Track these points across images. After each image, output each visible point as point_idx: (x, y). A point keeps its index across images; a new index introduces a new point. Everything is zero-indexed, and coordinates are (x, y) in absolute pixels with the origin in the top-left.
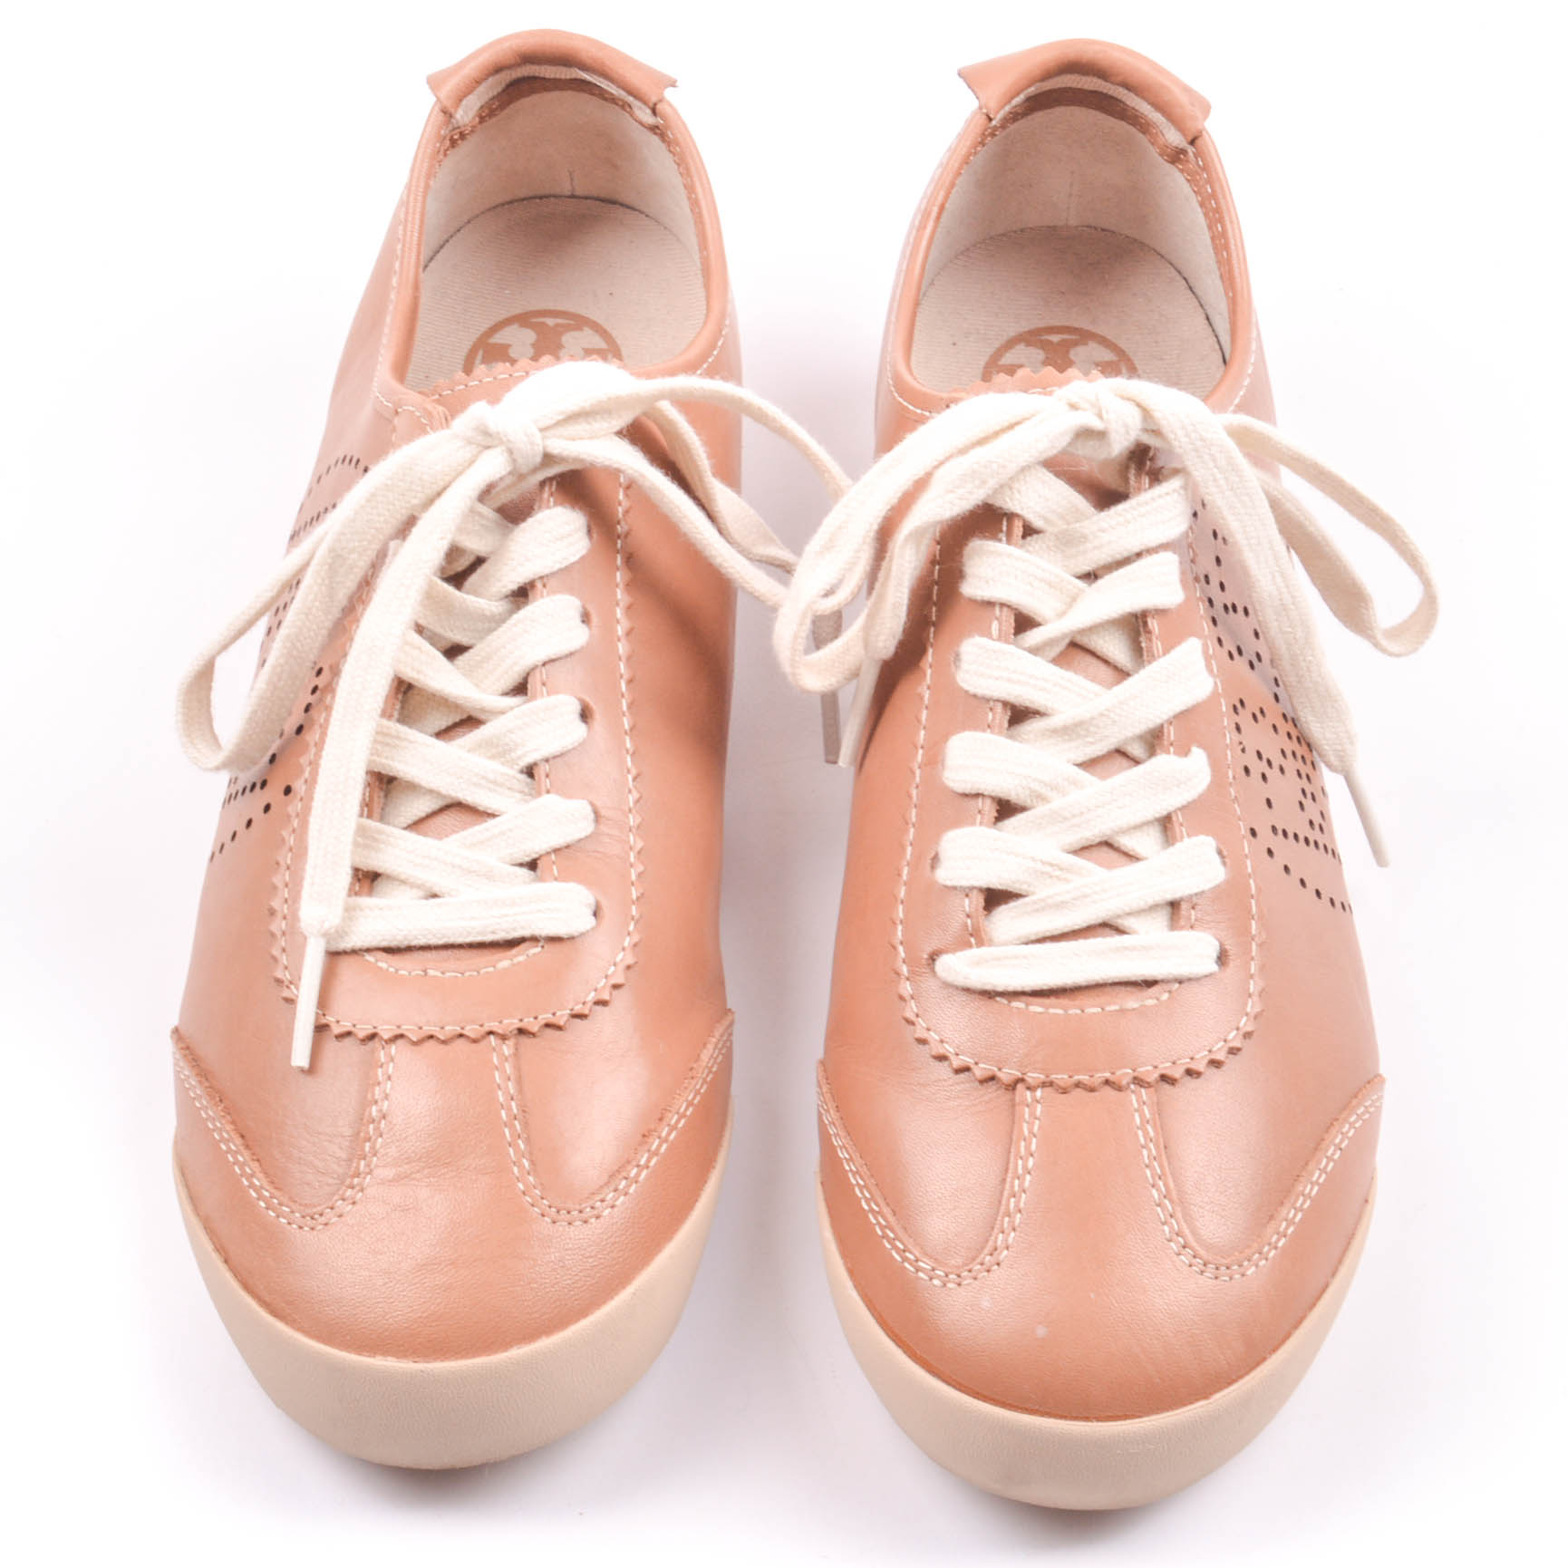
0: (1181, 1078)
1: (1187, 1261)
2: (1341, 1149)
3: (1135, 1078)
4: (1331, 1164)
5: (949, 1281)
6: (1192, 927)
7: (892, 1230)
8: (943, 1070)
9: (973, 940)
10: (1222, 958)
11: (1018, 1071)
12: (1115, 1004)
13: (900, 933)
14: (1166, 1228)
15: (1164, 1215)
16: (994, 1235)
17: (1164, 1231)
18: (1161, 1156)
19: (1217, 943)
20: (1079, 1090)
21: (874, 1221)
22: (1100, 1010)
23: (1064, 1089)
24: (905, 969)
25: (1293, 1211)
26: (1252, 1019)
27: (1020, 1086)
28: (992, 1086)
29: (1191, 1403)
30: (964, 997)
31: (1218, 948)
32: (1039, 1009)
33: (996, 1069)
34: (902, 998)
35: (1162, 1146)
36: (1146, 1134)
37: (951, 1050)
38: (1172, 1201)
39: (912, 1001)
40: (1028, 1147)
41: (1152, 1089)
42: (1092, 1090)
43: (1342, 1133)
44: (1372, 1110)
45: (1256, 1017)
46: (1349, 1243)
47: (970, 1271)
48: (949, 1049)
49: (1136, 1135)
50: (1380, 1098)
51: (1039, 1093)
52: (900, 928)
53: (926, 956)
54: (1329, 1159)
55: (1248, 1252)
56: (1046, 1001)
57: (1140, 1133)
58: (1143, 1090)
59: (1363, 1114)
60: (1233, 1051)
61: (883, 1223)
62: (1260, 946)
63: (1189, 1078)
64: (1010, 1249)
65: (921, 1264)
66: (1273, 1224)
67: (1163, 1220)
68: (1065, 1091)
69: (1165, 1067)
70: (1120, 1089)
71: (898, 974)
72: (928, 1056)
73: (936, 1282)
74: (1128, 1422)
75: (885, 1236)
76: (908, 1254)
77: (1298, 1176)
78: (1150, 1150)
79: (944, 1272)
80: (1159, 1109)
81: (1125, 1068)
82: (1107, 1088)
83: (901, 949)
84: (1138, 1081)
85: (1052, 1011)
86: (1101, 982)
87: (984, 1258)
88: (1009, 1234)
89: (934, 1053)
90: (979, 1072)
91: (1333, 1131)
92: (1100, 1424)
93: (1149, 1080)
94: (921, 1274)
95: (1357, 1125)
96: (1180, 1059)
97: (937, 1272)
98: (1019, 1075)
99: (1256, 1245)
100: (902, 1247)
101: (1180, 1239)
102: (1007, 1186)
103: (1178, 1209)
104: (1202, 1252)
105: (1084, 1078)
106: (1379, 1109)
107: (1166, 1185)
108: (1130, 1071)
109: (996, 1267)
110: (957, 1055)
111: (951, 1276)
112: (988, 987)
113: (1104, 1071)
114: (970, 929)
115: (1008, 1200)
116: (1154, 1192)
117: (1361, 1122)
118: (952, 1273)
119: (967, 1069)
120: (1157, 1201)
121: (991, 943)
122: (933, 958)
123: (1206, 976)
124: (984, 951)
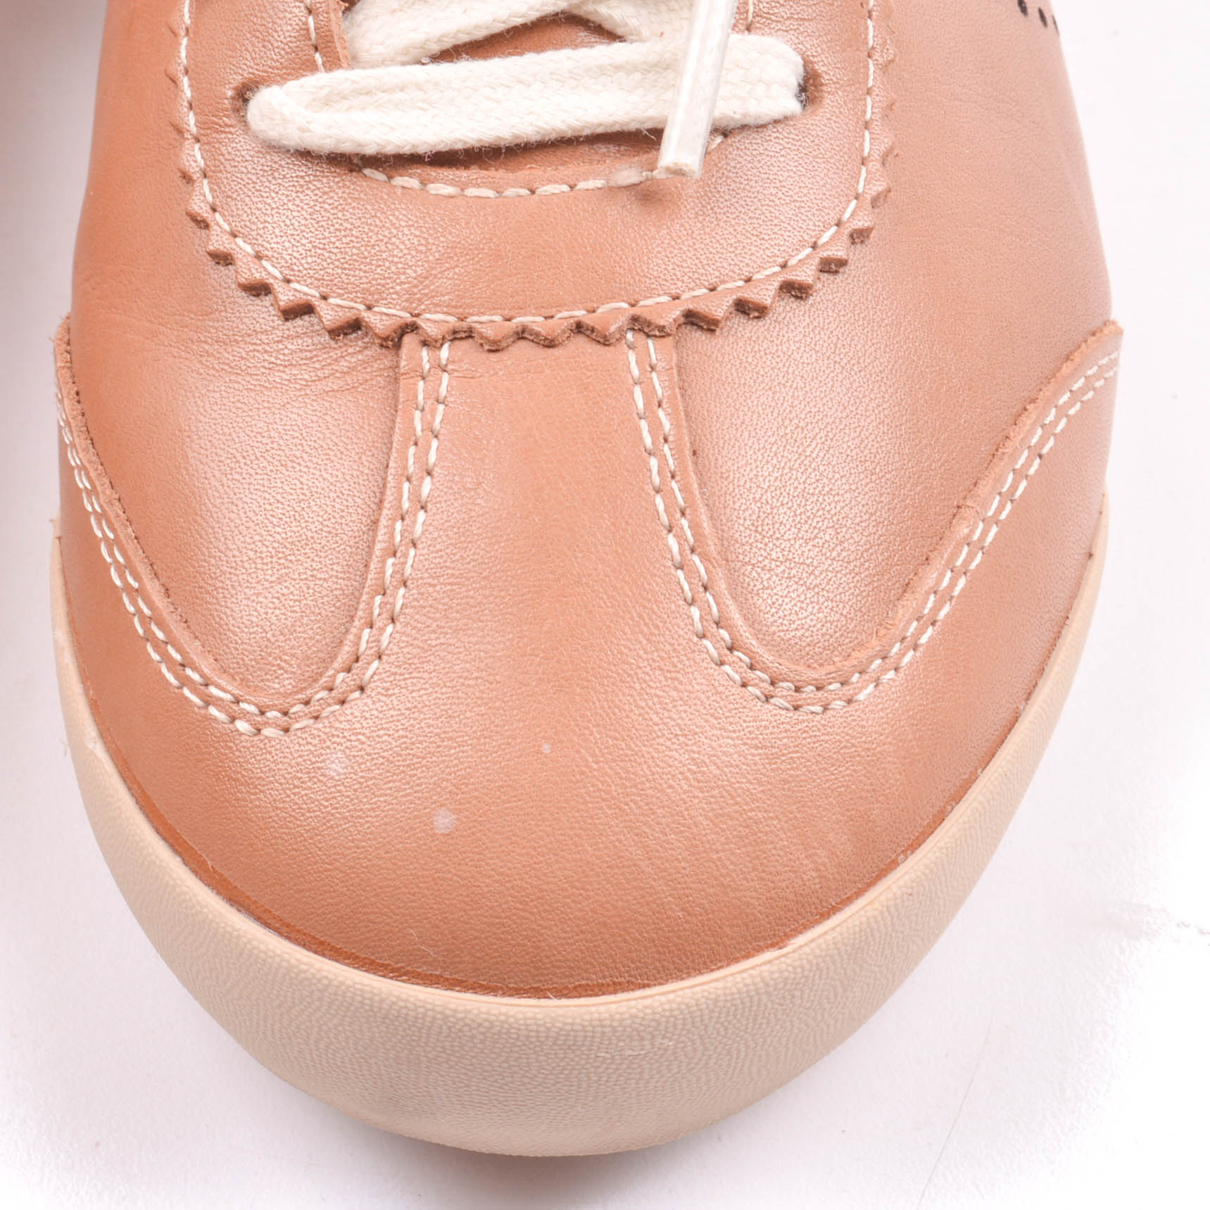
0: (727, 319)
1: (737, 677)
2: (1040, 456)
3: (635, 319)
4: (1023, 485)
5: (266, 724)
6: (748, 29)
7: (162, 625)
8: (262, 313)
9: (318, 58)
10: (809, 89)
11: (404, 309)
12: (597, 176)
13: (183, 54)
14: (695, 612)
15: (690, 583)
16: (353, 630)
17: (690, 617)
18: (686, 469)
19: (800, 62)
20: (522, 344)
21: (131, 609)
22: (565, 188)
23: (495, 342)
24: (191, 120)
25: (949, 574)
26: (869, 207)
27: (409, 340)
28: (355, 343)
29: (748, 956)
30: (302, 170)
31: (801, 70)
32: (449, 190)
33: (362, 307)
34: (187, 178)
35: (688, 453)
36: (655, 426)
37: (276, 273)
38: (705, 558)
39: (205, 182)
40: (422, 458)
41: (669, 341)
42: (550, 344)
43: (1043, 426)
44: (1099, 384)
45: (875, 202)
46: (1058, 636)
47: (307, 703)
48: (270, 272)
49: (638, 430)
50: (1114, 363)
51: (445, 353)
52: (185, 42)
53: (230, 93)
54: (1020, 475)
55: (861, 655)
56: (462, 174)
57: (644, 424)
58: (650, 343)
59: (1083, 391)
60: (831, 267)
61: (147, 611)
62: (885, 68)
63: (743, 319)
64: (384, 658)
65: (213, 690)
66: (910, 602)
67: (689, 595)
68: (495, 348)
69: (695, 298)
70: (605, 341)
71: (180, 131)
72: (233, 286)
73: (242, 726)
74: (621, 996)
75: (150, 637)
76: (189, 672)
77: (959, 507)
78: (663, 460)
79: (256, 705)
80: (683, 379)
81: (613, 299)
82: (581, 342)
83: (185, 82)
84: (640, 325)
85: (471, 192)
86: (569, 134)
87: (334, 676)
88: (382, 630)
89: (242, 280)
90: (329, 314)
91: (1027, 421)
92: (564, 1002)
93: (662, 323)
94: (213, 711)
95: (1072, 412)
96: (723, 282)
97: (244, 706)
98: (409, 319)
99: (874, 642)
100: (177, 657)
101: (724, 633)
102: (382, 531)
103: (720, 574)
104: (767, 657)
105: (534, 321)
106: (1111, 383)
107: (695, 527)
108: (625, 305)
109: (357, 694)
110: (288, 281)
111: (271, 714)
112: (347, 148)
113: (574, 305)
114: (313, 35)
115: (383, 562)
116: (672, 541)
117: (1078, 405)
118: (272, 707)
119: (306, 309)
120: (678, 558)
121: (354, 61)
122: (243, 95)
123: (776, 122)
124: (339, 76)
